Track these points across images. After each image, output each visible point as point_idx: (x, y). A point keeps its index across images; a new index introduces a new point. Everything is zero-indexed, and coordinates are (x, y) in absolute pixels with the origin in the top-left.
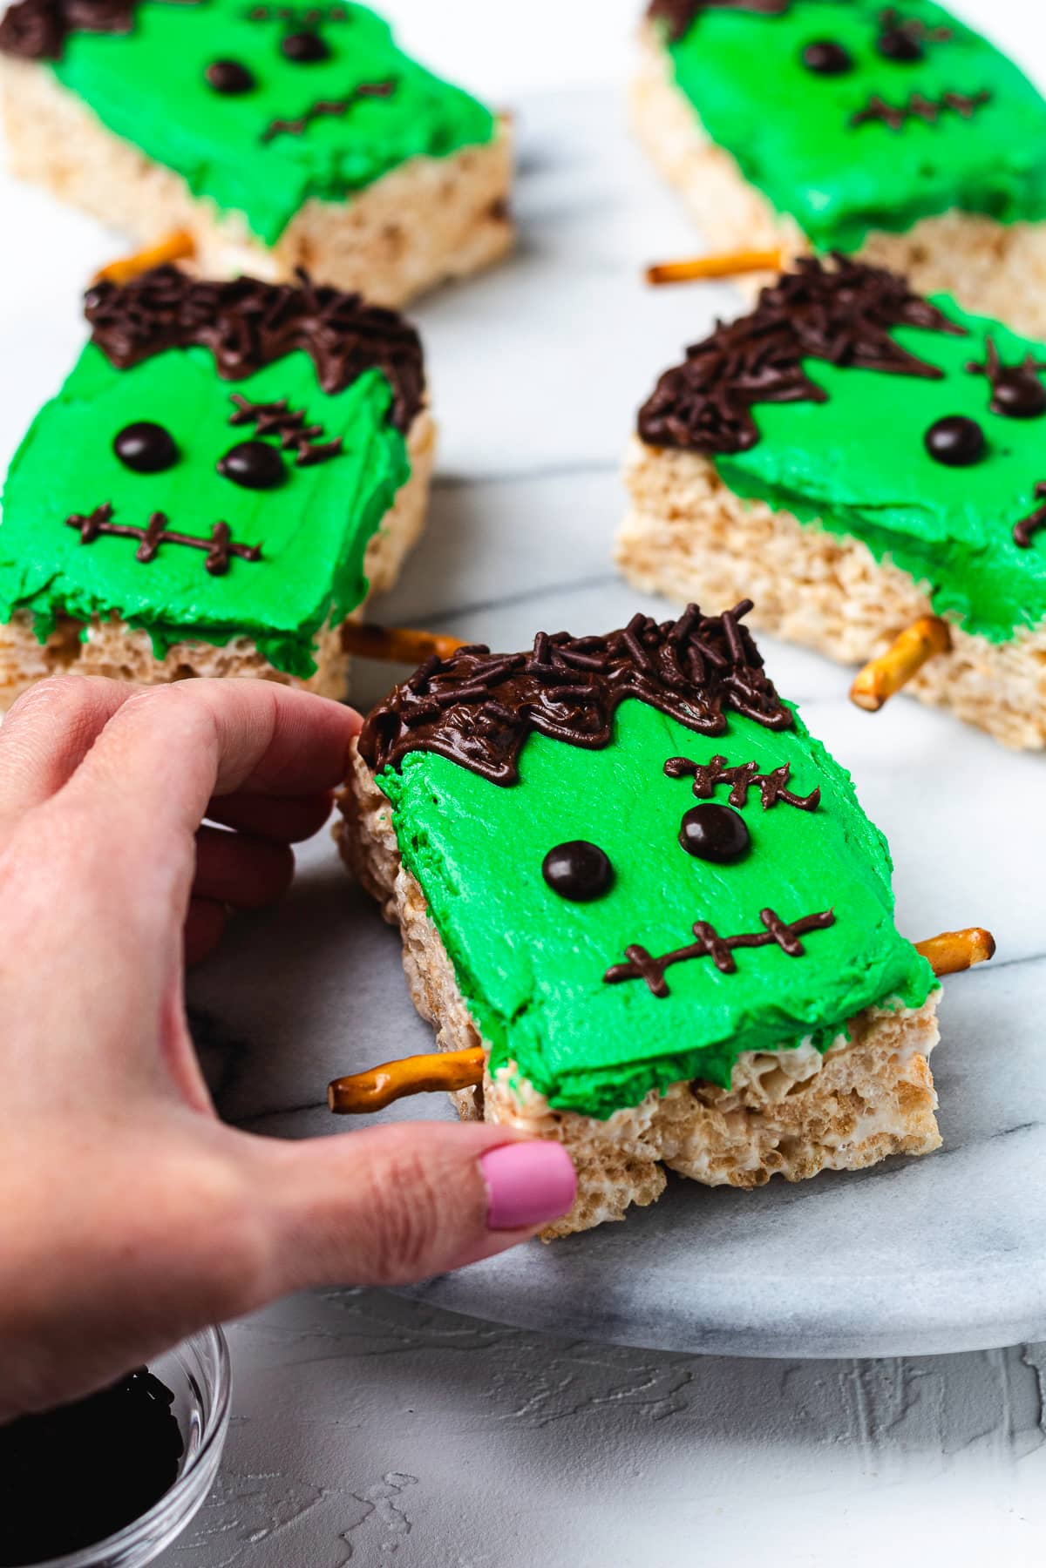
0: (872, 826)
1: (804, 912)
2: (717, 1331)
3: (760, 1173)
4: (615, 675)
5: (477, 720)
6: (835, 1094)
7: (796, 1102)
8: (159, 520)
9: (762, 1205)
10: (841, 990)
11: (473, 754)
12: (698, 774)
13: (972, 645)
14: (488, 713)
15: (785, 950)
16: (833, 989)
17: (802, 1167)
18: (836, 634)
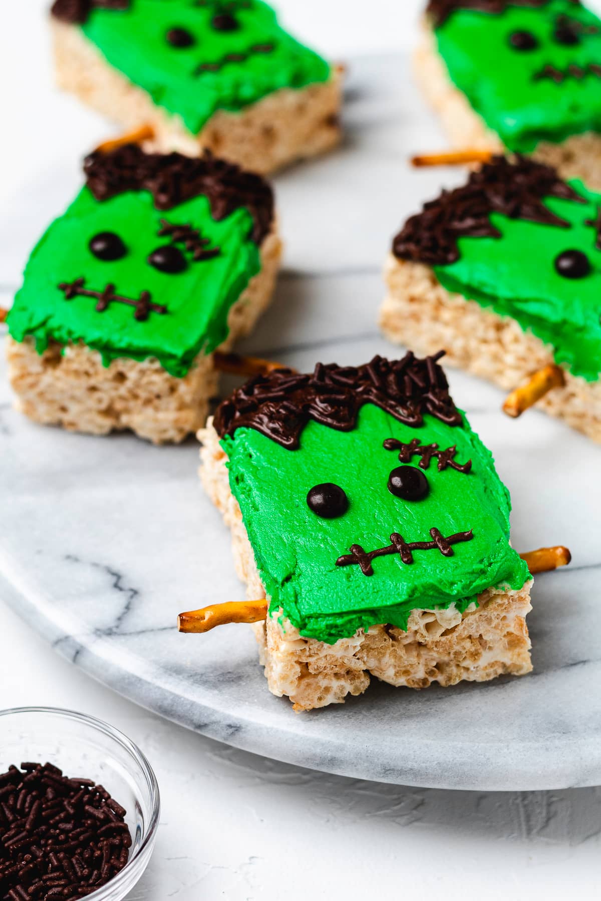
0: (502, 484)
1: (456, 531)
2: (393, 770)
3: (425, 681)
4: (360, 389)
5: (278, 412)
6: (470, 637)
7: (446, 640)
8: (111, 288)
9: (425, 699)
10: (472, 578)
11: (274, 430)
12: (403, 449)
13: (576, 383)
14: (285, 408)
15: (442, 552)
16: (468, 576)
17: (449, 679)
18: (500, 373)
